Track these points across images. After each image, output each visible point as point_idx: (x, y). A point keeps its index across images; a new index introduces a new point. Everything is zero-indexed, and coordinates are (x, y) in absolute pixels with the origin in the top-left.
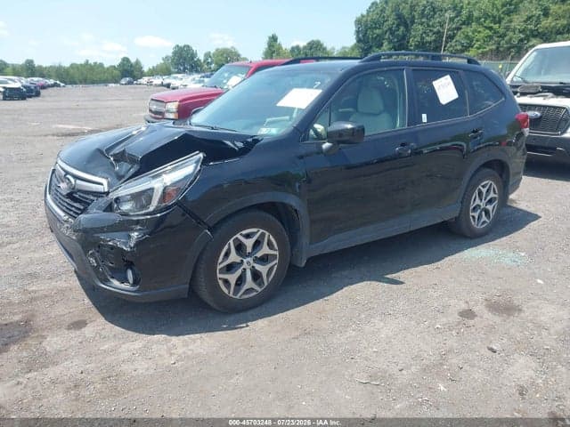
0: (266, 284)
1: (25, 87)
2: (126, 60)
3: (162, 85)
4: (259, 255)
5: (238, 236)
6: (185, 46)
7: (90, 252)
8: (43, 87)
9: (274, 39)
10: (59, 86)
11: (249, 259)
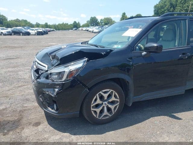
0: (113, 113)
1: (43, 31)
2: (75, 22)
3: (86, 30)
4: (110, 101)
5: (101, 92)
6: (94, 17)
7: (40, 95)
8: (49, 31)
9: (124, 14)
10: (54, 31)
11: (106, 102)
